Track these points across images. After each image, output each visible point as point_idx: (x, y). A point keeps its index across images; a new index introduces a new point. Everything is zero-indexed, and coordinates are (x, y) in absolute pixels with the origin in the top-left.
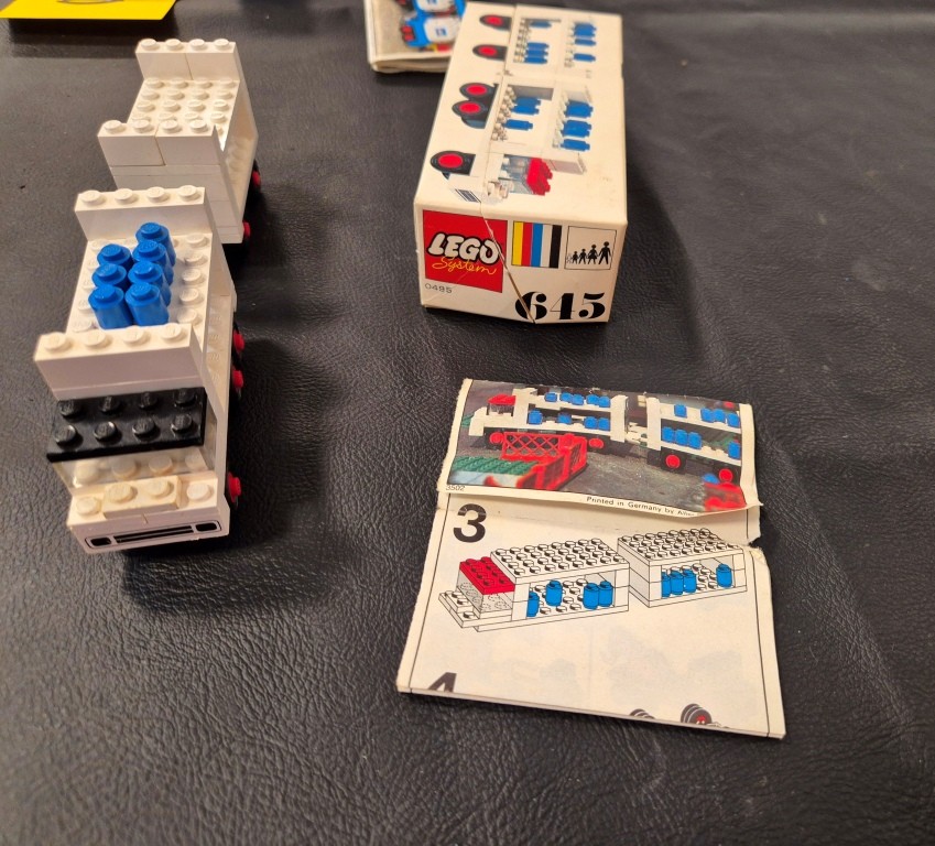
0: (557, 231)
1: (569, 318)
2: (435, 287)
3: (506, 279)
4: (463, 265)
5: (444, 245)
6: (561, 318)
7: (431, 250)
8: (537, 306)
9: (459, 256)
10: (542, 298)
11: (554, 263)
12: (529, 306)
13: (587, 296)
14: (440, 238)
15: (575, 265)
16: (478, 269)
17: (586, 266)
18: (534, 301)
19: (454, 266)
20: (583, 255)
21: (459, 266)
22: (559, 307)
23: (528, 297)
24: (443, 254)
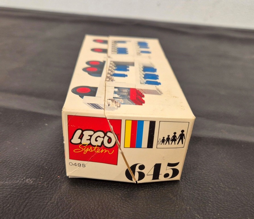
0: (152, 124)
1: (158, 179)
2: (75, 165)
3: (120, 156)
4: (93, 149)
5: (81, 137)
6: (153, 179)
7: (73, 141)
8: (139, 172)
9: (90, 144)
10: (142, 167)
11: (150, 145)
12: (134, 173)
13: (169, 165)
14: (79, 132)
15: (163, 146)
16: (102, 151)
17: (170, 146)
18: (137, 169)
19: (87, 150)
20: (168, 139)
21: (90, 150)
22: (152, 172)
23: (133, 168)
24: (81, 143)
